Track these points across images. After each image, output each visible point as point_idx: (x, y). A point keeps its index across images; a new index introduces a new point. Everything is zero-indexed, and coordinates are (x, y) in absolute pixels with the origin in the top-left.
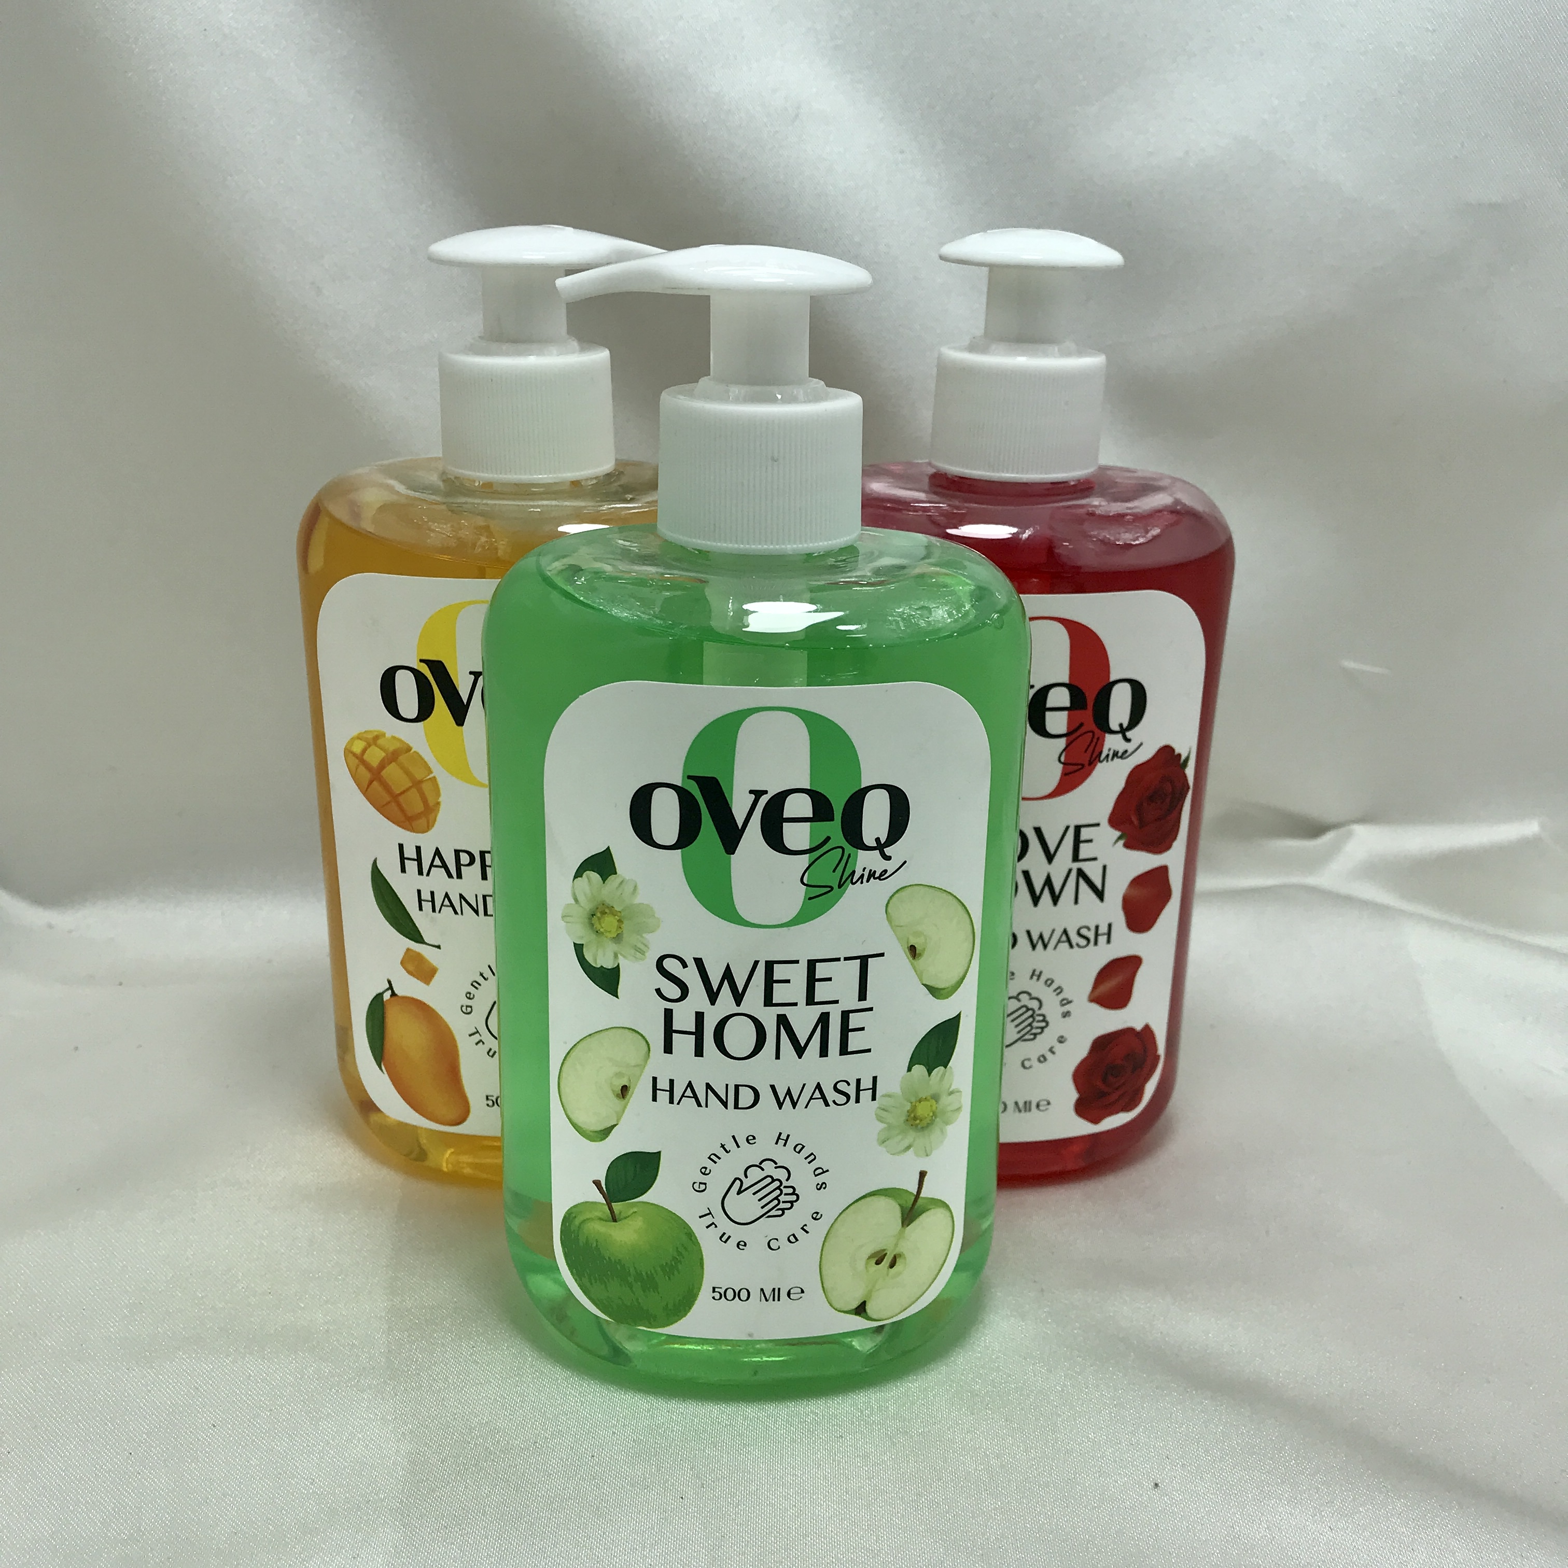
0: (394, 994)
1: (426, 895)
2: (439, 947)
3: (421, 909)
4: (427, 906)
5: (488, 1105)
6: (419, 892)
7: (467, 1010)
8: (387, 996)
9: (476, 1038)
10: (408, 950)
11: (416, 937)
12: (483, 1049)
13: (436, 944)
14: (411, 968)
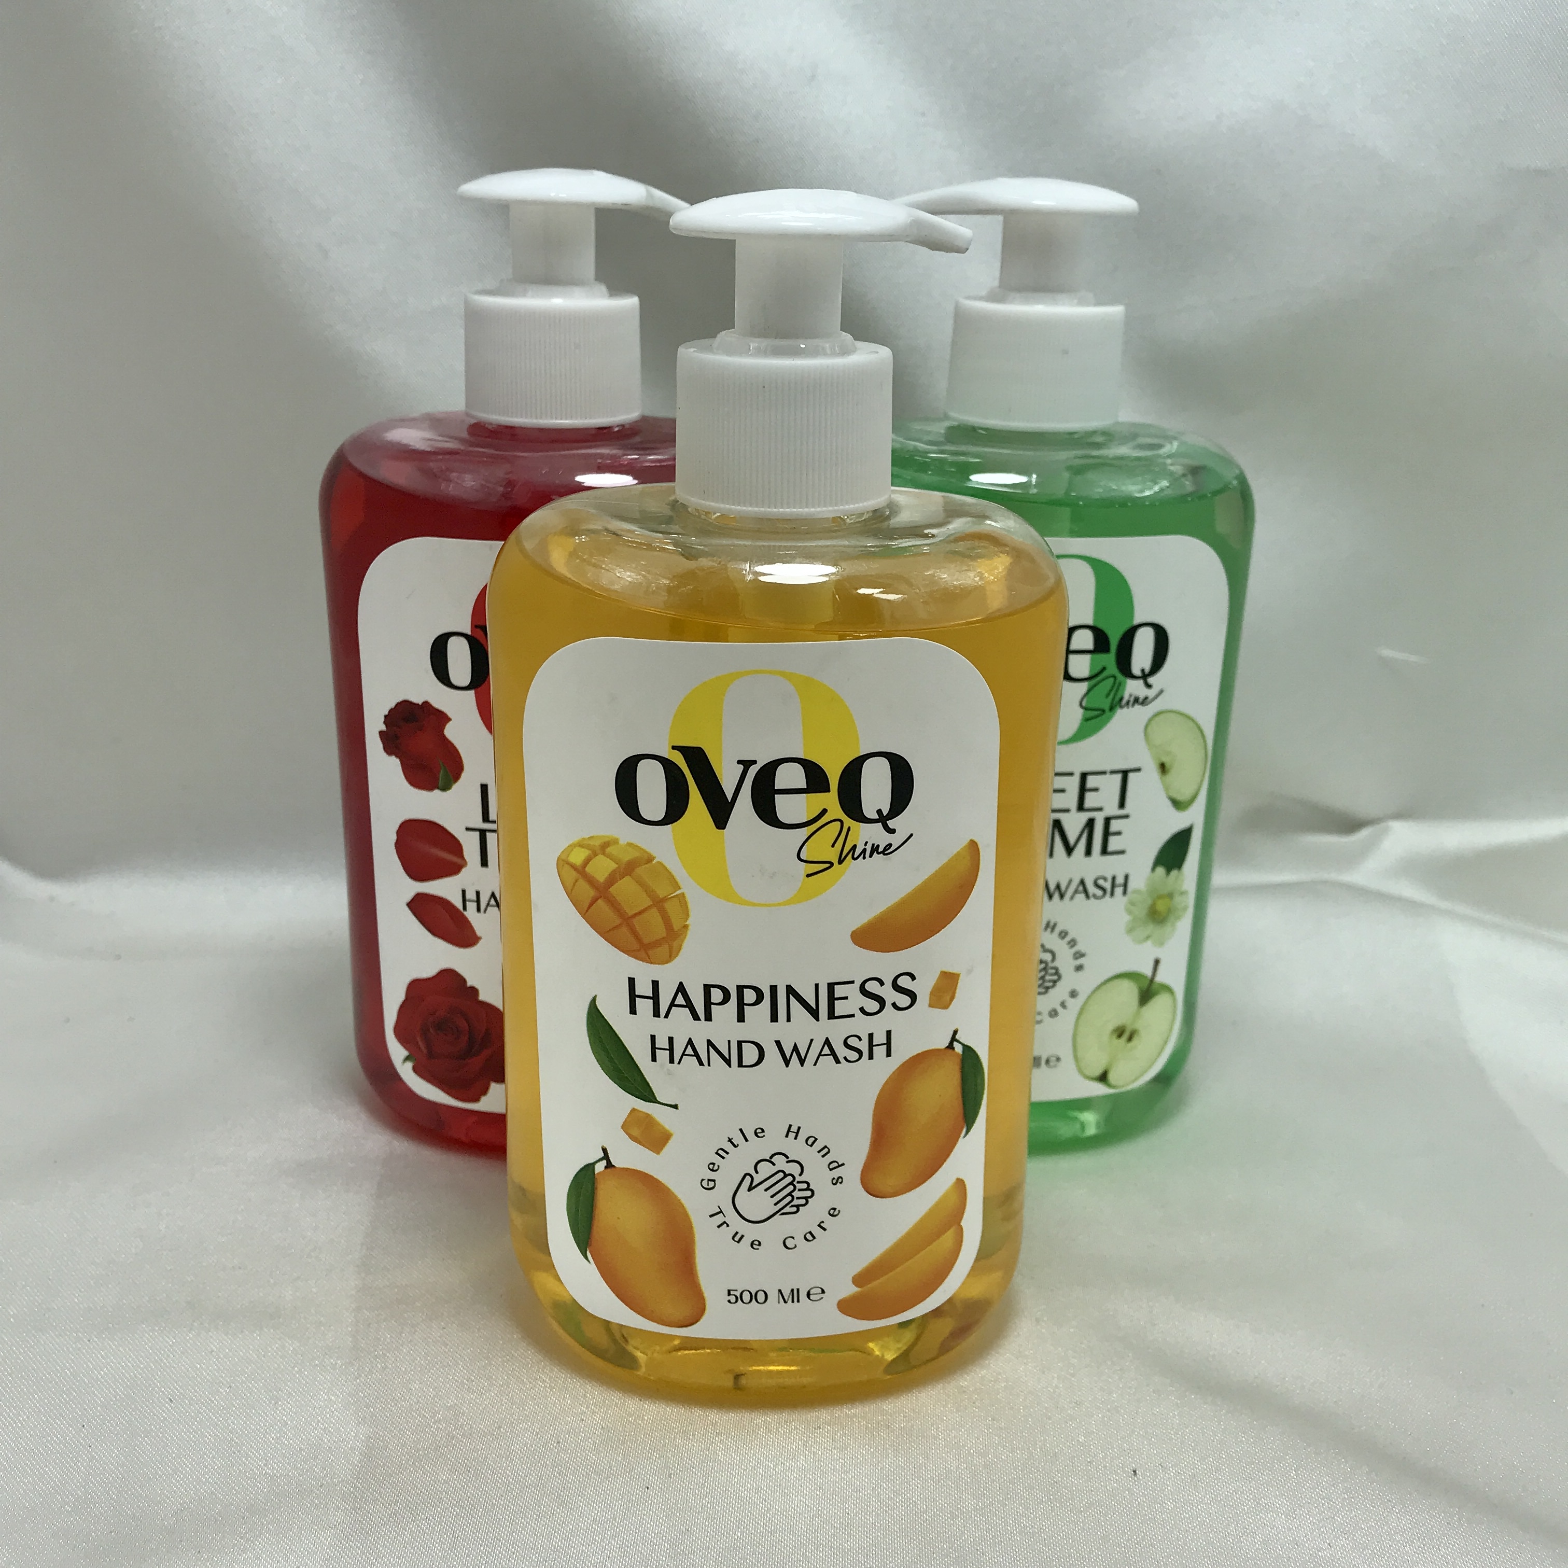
0: (609, 1165)
1: (662, 1042)
2: (675, 1107)
3: (654, 1059)
4: (663, 1056)
5: (729, 1301)
6: (653, 1038)
7: (709, 1185)
8: (600, 1167)
9: (719, 1219)
10: (634, 1110)
11: (644, 1092)
12: (728, 1232)
13: (673, 1104)
14: (636, 1132)
